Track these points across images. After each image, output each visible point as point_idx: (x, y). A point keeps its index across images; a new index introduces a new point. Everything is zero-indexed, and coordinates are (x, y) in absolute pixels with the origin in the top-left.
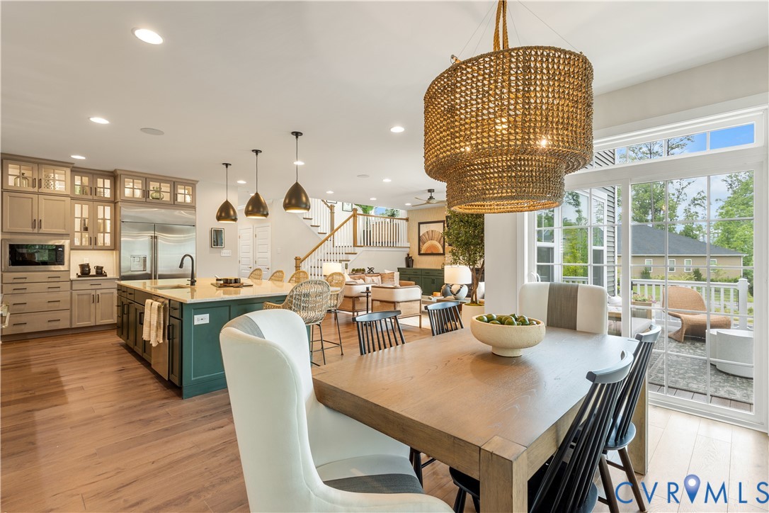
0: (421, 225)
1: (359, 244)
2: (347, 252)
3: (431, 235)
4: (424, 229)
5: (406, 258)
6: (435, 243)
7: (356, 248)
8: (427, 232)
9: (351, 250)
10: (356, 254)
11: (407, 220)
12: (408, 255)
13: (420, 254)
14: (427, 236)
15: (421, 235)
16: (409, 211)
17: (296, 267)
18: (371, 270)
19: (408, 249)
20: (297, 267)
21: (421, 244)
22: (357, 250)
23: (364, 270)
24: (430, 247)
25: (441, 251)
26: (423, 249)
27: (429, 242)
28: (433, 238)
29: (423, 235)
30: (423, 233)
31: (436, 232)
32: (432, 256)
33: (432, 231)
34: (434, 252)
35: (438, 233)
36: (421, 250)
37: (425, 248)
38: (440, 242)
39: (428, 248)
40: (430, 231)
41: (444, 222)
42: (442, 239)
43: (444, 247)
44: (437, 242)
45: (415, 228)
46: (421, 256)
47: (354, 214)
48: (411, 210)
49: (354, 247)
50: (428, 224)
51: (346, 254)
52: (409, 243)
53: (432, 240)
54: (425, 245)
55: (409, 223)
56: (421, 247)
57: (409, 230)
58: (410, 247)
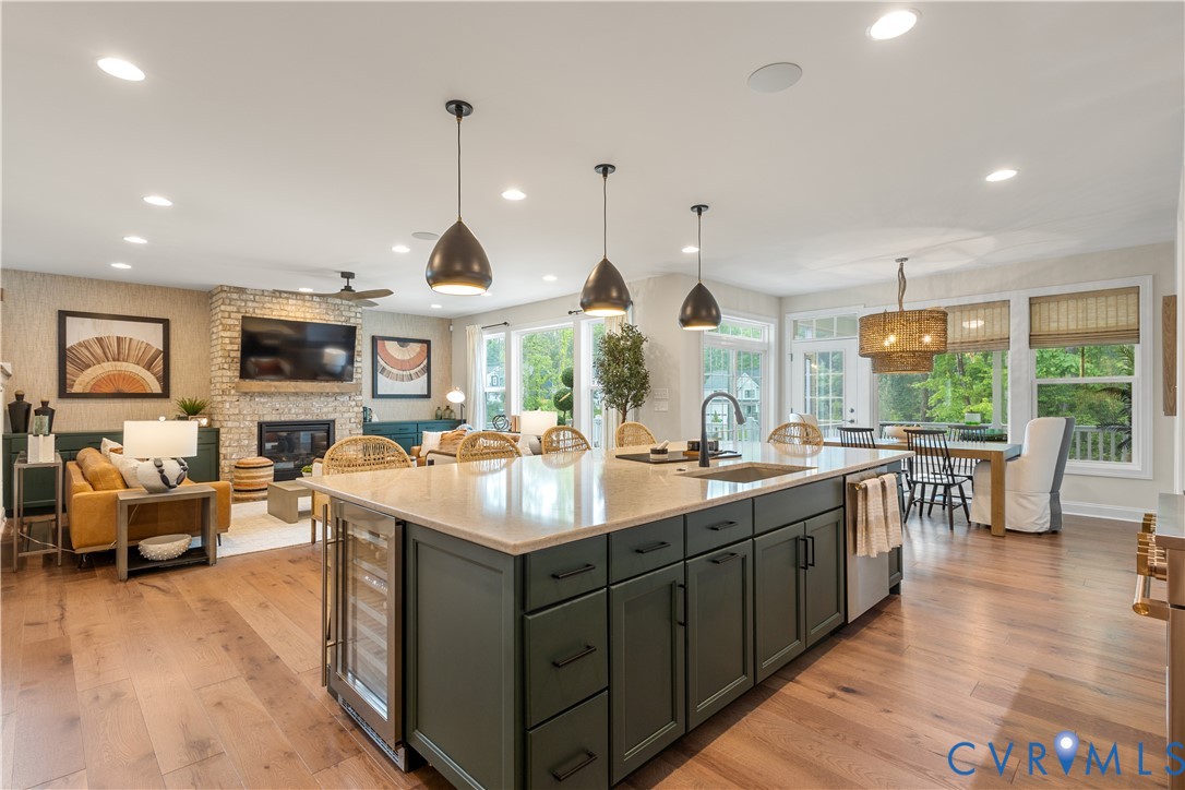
3: (120, 350)
4: (78, 332)
5: (12, 405)
6: (133, 368)
12: (18, 397)
13: (63, 394)
14: (99, 351)
15: (70, 343)
16: (3, 271)
21: (70, 368)
24: (110, 378)
25: (156, 388)
26: (81, 382)
27: (106, 364)
28: (122, 356)
29: (80, 344)
30: (81, 340)
31: (134, 344)
32: (116, 400)
33: (118, 338)
34: (127, 390)
35: (144, 346)
36: (72, 386)
37: (87, 380)
38: (149, 367)
39: (99, 382)
40: (108, 337)
41: (166, 323)
42: (159, 361)
43: (165, 379)
44: (140, 368)
45: (37, 322)
46: (68, 401)
48: (15, 271)
50: (100, 321)
52: (9, 364)
53: (119, 360)
54: (88, 371)
55: (5, 307)
56: (69, 375)
57: (4, 324)
58: (10, 375)
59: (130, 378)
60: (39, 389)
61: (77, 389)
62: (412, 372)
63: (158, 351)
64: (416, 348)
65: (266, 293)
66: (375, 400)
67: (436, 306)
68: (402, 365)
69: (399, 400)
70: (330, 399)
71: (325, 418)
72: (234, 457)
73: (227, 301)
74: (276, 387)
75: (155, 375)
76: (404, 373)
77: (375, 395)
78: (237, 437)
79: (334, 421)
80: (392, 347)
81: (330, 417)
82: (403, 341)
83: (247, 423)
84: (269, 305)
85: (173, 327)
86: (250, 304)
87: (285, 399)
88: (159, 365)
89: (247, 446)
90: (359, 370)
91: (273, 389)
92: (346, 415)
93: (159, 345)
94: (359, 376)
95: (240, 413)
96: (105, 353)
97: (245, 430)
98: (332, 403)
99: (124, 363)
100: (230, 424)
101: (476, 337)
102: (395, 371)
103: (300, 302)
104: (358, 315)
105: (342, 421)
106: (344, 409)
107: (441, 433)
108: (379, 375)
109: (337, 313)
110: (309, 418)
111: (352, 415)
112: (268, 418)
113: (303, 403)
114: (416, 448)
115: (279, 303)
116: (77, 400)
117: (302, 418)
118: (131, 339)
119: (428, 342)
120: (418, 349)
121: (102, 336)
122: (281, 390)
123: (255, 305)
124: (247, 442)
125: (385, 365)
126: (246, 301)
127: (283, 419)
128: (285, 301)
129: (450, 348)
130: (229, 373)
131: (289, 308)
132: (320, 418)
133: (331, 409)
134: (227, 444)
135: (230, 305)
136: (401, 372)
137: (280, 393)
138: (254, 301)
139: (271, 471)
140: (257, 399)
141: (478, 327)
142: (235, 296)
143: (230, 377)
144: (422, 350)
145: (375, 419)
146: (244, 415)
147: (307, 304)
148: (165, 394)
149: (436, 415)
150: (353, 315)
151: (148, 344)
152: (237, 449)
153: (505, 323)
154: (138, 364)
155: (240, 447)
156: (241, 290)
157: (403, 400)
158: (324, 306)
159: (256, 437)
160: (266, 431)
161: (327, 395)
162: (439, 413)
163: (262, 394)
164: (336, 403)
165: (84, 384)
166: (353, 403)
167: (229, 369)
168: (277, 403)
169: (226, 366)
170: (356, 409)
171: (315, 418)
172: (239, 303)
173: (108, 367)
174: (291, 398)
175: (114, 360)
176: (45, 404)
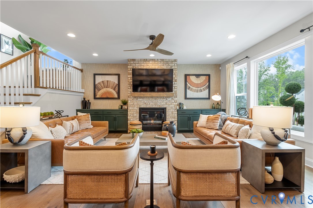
0: (96, 76)
1: (41, 85)
2: (26, 93)
3: (106, 85)
4: (99, 79)
5: (82, 101)
6: (111, 90)
7: (37, 89)
8: (103, 82)
9: (32, 90)
10: (39, 95)
11: (82, 71)
12: (84, 99)
13: (95, 98)
14: (103, 85)
15: (96, 83)
16: (83, 64)
18: (59, 112)
19: (83, 94)
21: (96, 90)
22: (39, 91)
23: (52, 114)
24: (105, 93)
25: (116, 96)
26: (99, 94)
27: (104, 89)
28: (108, 86)
29: (98, 83)
30: (99, 82)
31: (111, 82)
32: (107, 100)
33: (107, 81)
34: (109, 97)
35: (113, 83)
36: (97, 95)
37: (100, 94)
38: (114, 90)
39: (103, 94)
40: (105, 81)
41: (119, 75)
42: (117, 87)
43: (119, 93)
44: (112, 90)
45: (90, 78)
46: (96, 100)
47: (36, 50)
48: (85, 64)
49: (35, 87)
50: (103, 76)
51: (24, 95)
52: (84, 90)
53: (107, 88)
54: (100, 91)
55: (83, 74)
56: (96, 93)
57: (83, 79)
58: (84, 93)
59: (110, 93)
60: (90, 97)
61: (98, 96)
62: (201, 88)
63: (117, 85)
64: (204, 78)
65: (142, 60)
66: (186, 100)
67: (209, 56)
68: (197, 85)
69: (196, 100)
70: (164, 99)
71: (162, 107)
72: (131, 120)
73: (130, 64)
74: (143, 95)
75: (116, 92)
76: (198, 89)
77: (186, 98)
78: (132, 113)
79: (166, 108)
80: (193, 79)
81: (164, 106)
82: (198, 76)
83: (136, 108)
84: (143, 64)
85: (121, 76)
86: (137, 65)
87: (148, 99)
88: (117, 89)
89: (136, 116)
90: (176, 88)
91: (142, 96)
92: (171, 106)
93: (117, 82)
94: (176, 90)
95: (133, 104)
96: (104, 86)
97: (135, 111)
98: (165, 101)
100: (130, 108)
101: (231, 69)
102: (194, 88)
103: (154, 62)
104: (176, 65)
105: (169, 108)
106: (170, 103)
107: (208, 116)
108: (188, 90)
109: (167, 65)
110: (156, 107)
111: (173, 106)
112: (142, 106)
113: (154, 100)
114: (195, 122)
115: (146, 63)
116: (98, 100)
117: (154, 106)
118: (110, 81)
119: (209, 76)
120: (205, 79)
121: (103, 80)
122: (145, 96)
123: (138, 65)
124: (135, 115)
125: (190, 86)
126: (135, 64)
127: (147, 107)
128: (148, 62)
129: (220, 77)
130: (130, 90)
131: (149, 65)
132: (161, 107)
133: (165, 103)
134: (129, 115)
135: (130, 66)
136: (197, 89)
137: (146, 97)
138: (138, 63)
139: (141, 126)
140: (139, 99)
141: (231, 64)
142: (132, 62)
143: (131, 91)
144: (206, 79)
145: (185, 108)
146: (135, 105)
147: (156, 62)
148: (119, 98)
149: (212, 107)
150: (173, 65)
151: (114, 82)
152: (133, 117)
153: (247, 57)
155: (133, 116)
156: (134, 60)
157: (198, 100)
158: (162, 62)
159: (138, 113)
160: (142, 111)
161: (163, 98)
162: (214, 106)
163: (141, 97)
164: (167, 101)
165: (99, 95)
166: (173, 101)
167: (130, 89)
168: (145, 100)
169: (129, 88)
170: (174, 103)
171: (159, 107)
172: (133, 65)
174: (150, 99)
176: (88, 101)
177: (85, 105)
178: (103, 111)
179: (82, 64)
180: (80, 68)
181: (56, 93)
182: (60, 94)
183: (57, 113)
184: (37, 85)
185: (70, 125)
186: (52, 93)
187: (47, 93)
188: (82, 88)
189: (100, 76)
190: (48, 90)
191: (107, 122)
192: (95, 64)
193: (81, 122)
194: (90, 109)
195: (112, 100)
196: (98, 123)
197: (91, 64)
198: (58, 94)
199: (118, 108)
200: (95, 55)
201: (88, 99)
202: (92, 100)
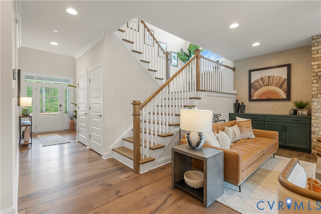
0: (252, 73)
1: (201, 89)
2: (191, 97)
3: (268, 82)
4: (256, 76)
5: (235, 104)
6: (274, 88)
7: (199, 92)
8: (262, 79)
10: (200, 99)
11: (234, 69)
12: (237, 101)
13: (250, 100)
14: (261, 83)
15: (252, 81)
17: (134, 115)
18: (216, 116)
19: (235, 96)
20: (136, 115)
21: (252, 90)
24: (265, 93)
25: (284, 96)
28: (270, 84)
29: (255, 81)
30: (256, 80)
31: (275, 78)
32: (268, 102)
33: (268, 76)
34: (272, 97)
35: (279, 78)
36: (253, 97)
37: (258, 94)
38: (281, 87)
39: (262, 94)
40: (265, 77)
41: (289, 66)
42: (285, 84)
43: (288, 92)
44: (277, 88)
45: (243, 76)
46: (252, 102)
47: (197, 55)
48: (238, 60)
49: (197, 91)
50: (262, 71)
51: (190, 98)
52: (236, 91)
53: (268, 86)
54: (258, 91)
55: (236, 72)
56: (252, 93)
57: (235, 78)
58: (236, 94)
59: (273, 93)
60: (244, 98)
61: (254, 98)
63: (285, 80)
75: (283, 90)
88: (285, 86)
93: (285, 76)
96: (263, 83)
99: (271, 87)
116: (254, 102)
118: (273, 76)
121: (263, 77)
148: (289, 98)
151: (280, 77)
154: (276, 86)
165: (256, 96)
173: (264, 89)
175: (267, 86)
176: (243, 103)
177: (239, 108)
178: (264, 116)
179: (234, 61)
180: (232, 67)
181: (212, 96)
182: (216, 96)
183: (214, 117)
184: (199, 89)
185: (232, 131)
186: (209, 96)
187: (206, 95)
188: (234, 89)
189: (258, 72)
190: (206, 93)
191: (277, 133)
192: (251, 58)
193: (242, 129)
194: (244, 113)
195: (277, 102)
196: (262, 132)
197: (245, 59)
198: (213, 96)
199: (289, 114)
200: (256, 44)
201: (242, 102)
202: (247, 103)
